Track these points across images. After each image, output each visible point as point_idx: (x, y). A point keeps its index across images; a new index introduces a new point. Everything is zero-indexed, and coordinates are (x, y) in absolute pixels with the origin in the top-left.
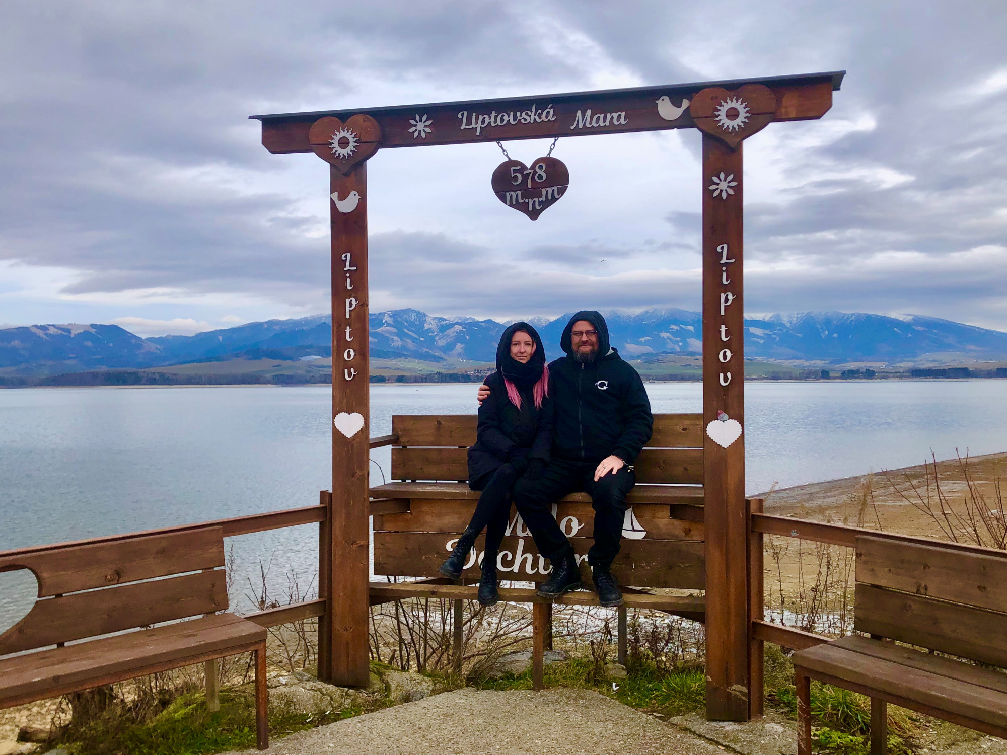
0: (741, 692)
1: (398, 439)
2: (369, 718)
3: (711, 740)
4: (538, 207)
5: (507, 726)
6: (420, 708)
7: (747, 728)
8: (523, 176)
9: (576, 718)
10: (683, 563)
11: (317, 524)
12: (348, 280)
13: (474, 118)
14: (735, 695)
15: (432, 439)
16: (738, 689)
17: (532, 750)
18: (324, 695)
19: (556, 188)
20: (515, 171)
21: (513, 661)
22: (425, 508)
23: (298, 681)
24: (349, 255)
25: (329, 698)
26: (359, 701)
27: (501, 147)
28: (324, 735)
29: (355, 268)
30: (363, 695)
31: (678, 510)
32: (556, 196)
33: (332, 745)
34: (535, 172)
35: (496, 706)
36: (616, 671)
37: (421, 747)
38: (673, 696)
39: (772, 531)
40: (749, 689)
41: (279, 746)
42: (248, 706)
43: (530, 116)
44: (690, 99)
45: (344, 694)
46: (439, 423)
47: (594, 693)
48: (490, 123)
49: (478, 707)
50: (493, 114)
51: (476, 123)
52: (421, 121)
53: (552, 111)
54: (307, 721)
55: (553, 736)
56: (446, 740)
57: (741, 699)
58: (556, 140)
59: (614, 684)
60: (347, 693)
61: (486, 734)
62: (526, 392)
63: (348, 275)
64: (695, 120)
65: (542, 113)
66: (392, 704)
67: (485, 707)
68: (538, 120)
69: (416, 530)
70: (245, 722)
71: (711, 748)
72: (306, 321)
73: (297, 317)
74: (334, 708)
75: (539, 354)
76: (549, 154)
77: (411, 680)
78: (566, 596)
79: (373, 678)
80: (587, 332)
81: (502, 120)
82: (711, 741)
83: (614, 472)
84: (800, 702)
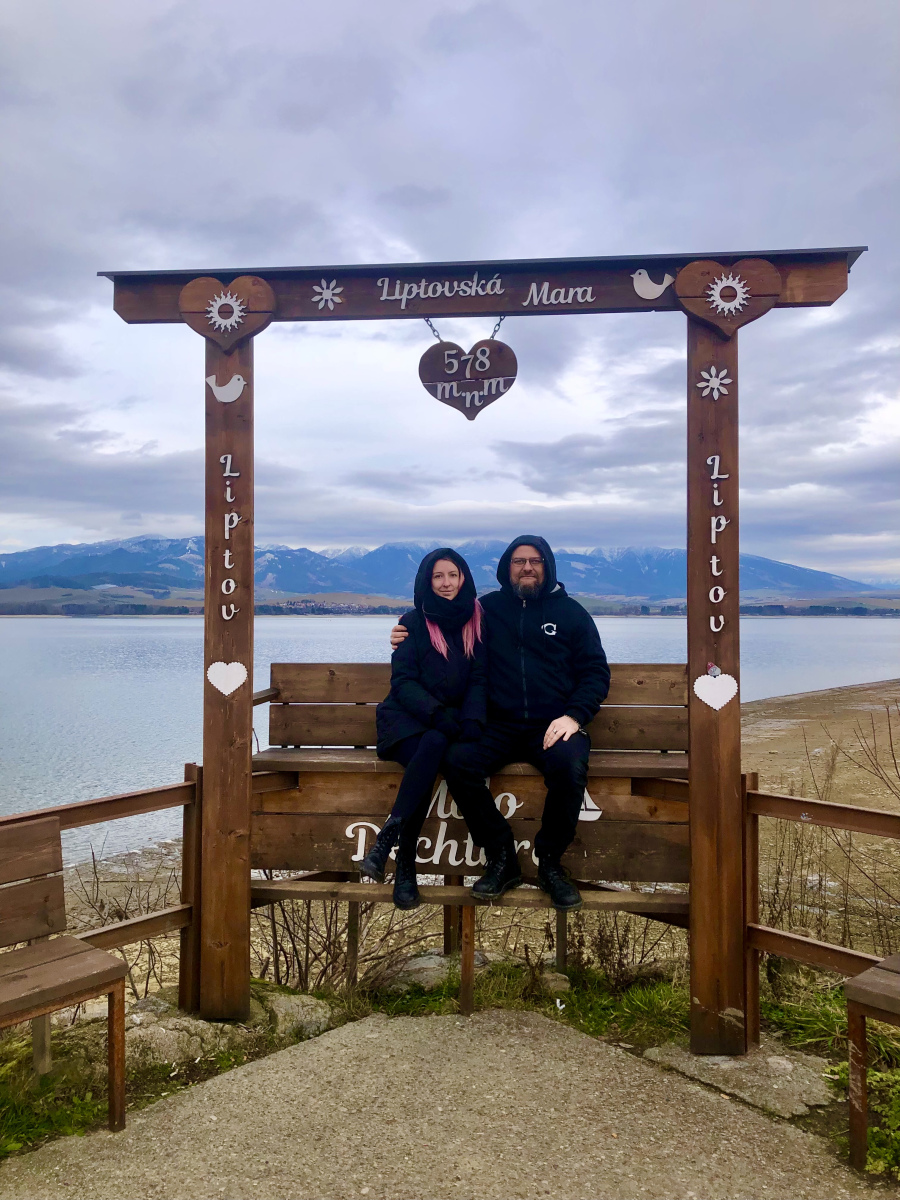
0: (736, 1017)
1: (279, 693)
2: (258, 1069)
3: (707, 1085)
4: (477, 403)
5: (443, 1074)
6: (322, 1049)
7: (747, 1064)
8: (460, 363)
9: (527, 1055)
10: (647, 850)
11: (181, 809)
12: (229, 489)
13: (398, 287)
14: (730, 1022)
15: (322, 693)
16: (731, 1013)
17: (486, 1111)
18: (192, 1035)
19: (501, 380)
20: (449, 356)
21: (419, 970)
22: (319, 783)
23: (156, 1019)
24: (230, 457)
25: (199, 1039)
26: (239, 1039)
27: (431, 326)
28: (201, 1101)
29: (237, 474)
30: (242, 1032)
31: (641, 785)
32: (502, 389)
33: (214, 1118)
34: (476, 359)
35: (420, 1041)
36: (556, 982)
37: (337, 1115)
38: (639, 1018)
39: (768, 812)
40: (745, 1015)
41: (140, 1124)
42: (90, 1060)
43: (471, 287)
44: (674, 275)
45: (218, 1032)
46: (332, 673)
47: (536, 1017)
48: (418, 294)
49: (397, 1045)
50: (423, 283)
51: (401, 293)
52: (328, 288)
53: (499, 282)
54: (172, 1075)
55: (507, 1087)
56: (368, 1100)
57: (735, 1026)
58: (501, 320)
59: (558, 1001)
60: (221, 1030)
61: (420, 1089)
62: (453, 636)
63: (228, 483)
64: (681, 299)
65: (486, 284)
66: (281, 1045)
67: (407, 1043)
68: (481, 293)
69: (305, 809)
70: (88, 1084)
71: (713, 1097)
72: (101, 547)
73: (90, 542)
74: (206, 1053)
75: (468, 588)
76: (493, 337)
77: (303, 1006)
78: (506, 896)
79: (254, 1004)
80: (532, 561)
81: (435, 291)
82: (709, 1086)
83: (566, 739)
84: (853, 1048)
